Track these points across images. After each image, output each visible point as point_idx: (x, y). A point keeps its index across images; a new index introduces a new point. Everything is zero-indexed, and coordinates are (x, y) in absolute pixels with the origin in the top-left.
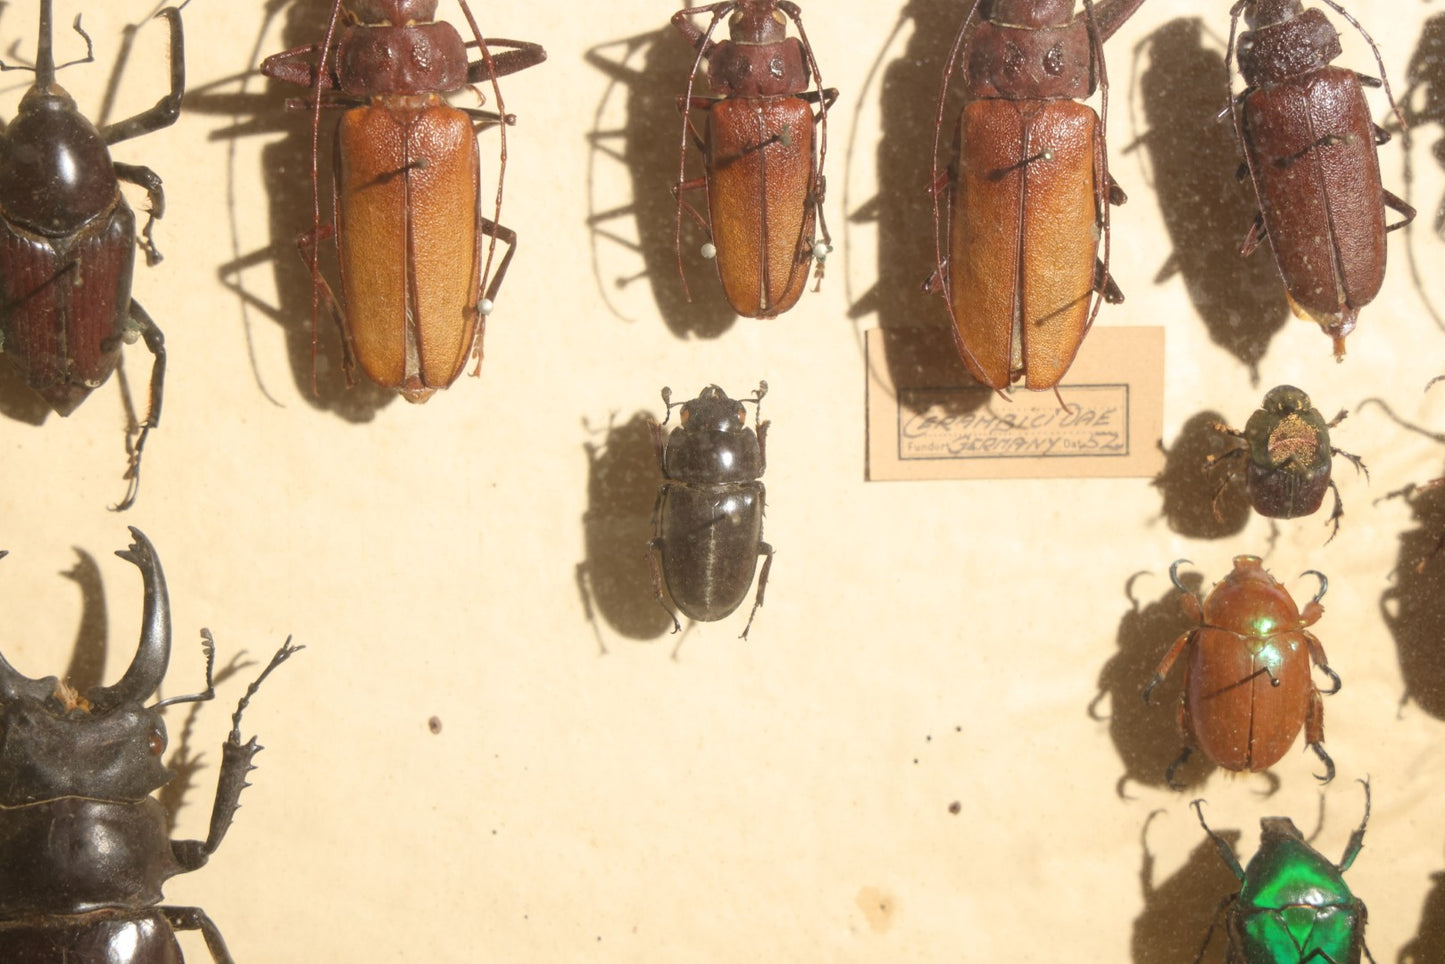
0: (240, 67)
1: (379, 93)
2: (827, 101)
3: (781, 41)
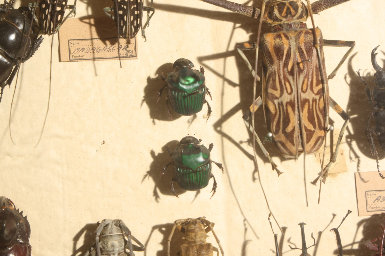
0: (351, 242)
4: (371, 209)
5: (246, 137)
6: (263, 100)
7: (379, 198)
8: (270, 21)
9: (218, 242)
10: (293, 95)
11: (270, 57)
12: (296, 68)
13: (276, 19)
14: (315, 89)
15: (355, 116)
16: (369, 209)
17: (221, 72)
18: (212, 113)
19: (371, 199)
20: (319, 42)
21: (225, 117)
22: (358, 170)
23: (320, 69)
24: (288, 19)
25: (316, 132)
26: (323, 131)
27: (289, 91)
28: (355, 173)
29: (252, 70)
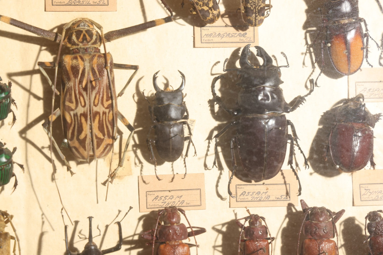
0: (132, 234)
1: (168, 241)
2: (272, 240)
3: (261, 226)
4: (150, 207)
5: (47, 143)
6: (61, 111)
7: (157, 197)
8: (69, 45)
9: (15, 231)
10: (86, 108)
11: (68, 75)
12: (89, 85)
13: (74, 44)
14: (105, 103)
15: (141, 129)
16: (148, 207)
17: (28, 87)
18: (16, 121)
19: (150, 198)
20: (109, 65)
21: (29, 126)
22: (141, 174)
23: (110, 87)
24: (84, 44)
25: (105, 140)
26: (111, 140)
27: (83, 104)
28: (138, 176)
29: (52, 86)
